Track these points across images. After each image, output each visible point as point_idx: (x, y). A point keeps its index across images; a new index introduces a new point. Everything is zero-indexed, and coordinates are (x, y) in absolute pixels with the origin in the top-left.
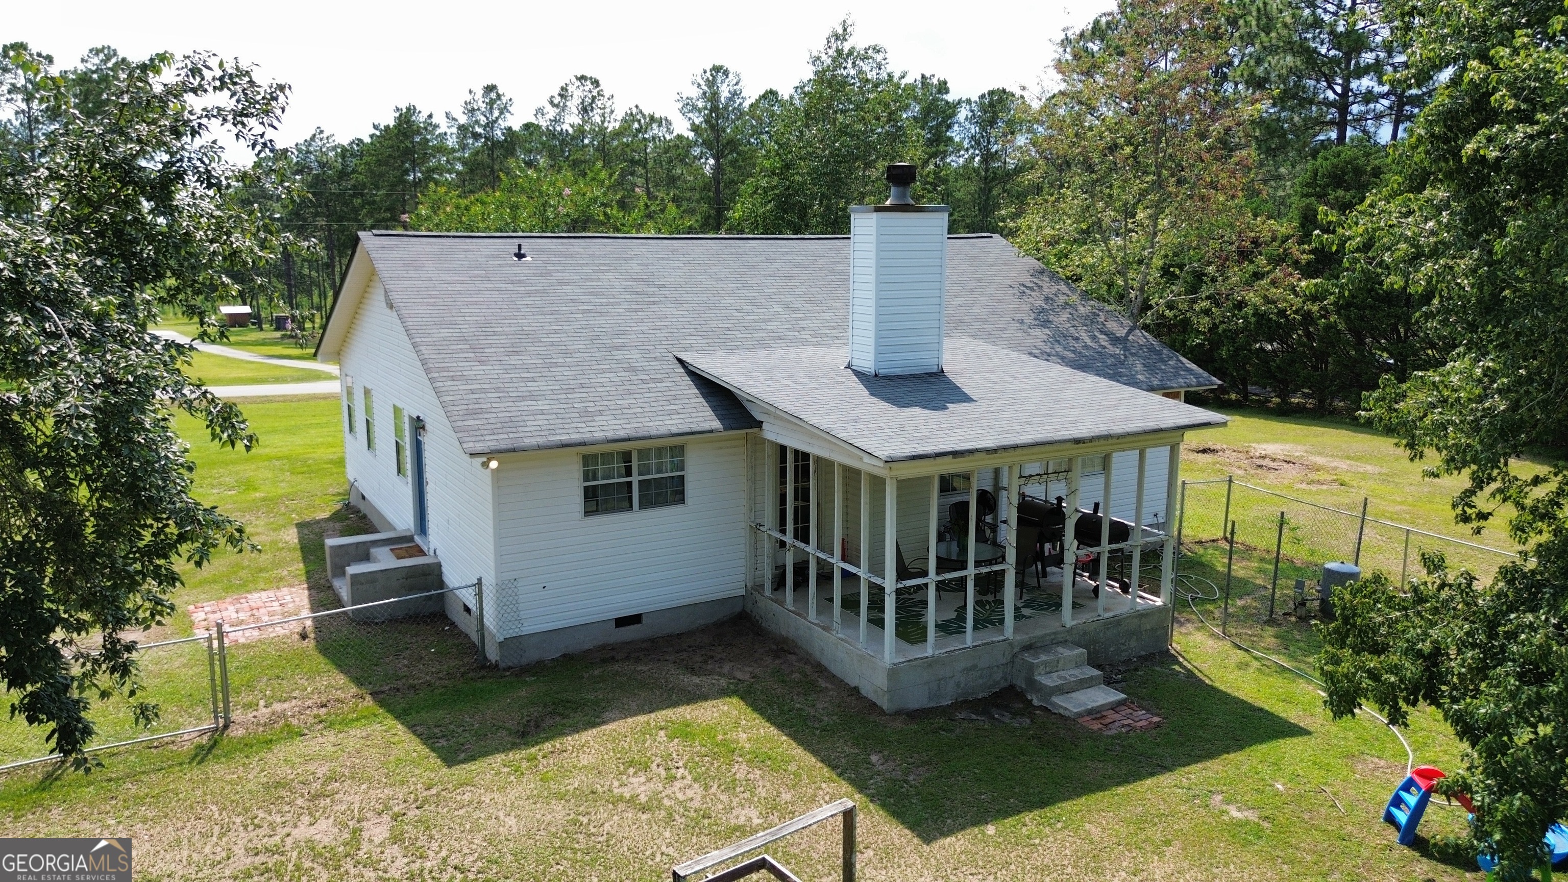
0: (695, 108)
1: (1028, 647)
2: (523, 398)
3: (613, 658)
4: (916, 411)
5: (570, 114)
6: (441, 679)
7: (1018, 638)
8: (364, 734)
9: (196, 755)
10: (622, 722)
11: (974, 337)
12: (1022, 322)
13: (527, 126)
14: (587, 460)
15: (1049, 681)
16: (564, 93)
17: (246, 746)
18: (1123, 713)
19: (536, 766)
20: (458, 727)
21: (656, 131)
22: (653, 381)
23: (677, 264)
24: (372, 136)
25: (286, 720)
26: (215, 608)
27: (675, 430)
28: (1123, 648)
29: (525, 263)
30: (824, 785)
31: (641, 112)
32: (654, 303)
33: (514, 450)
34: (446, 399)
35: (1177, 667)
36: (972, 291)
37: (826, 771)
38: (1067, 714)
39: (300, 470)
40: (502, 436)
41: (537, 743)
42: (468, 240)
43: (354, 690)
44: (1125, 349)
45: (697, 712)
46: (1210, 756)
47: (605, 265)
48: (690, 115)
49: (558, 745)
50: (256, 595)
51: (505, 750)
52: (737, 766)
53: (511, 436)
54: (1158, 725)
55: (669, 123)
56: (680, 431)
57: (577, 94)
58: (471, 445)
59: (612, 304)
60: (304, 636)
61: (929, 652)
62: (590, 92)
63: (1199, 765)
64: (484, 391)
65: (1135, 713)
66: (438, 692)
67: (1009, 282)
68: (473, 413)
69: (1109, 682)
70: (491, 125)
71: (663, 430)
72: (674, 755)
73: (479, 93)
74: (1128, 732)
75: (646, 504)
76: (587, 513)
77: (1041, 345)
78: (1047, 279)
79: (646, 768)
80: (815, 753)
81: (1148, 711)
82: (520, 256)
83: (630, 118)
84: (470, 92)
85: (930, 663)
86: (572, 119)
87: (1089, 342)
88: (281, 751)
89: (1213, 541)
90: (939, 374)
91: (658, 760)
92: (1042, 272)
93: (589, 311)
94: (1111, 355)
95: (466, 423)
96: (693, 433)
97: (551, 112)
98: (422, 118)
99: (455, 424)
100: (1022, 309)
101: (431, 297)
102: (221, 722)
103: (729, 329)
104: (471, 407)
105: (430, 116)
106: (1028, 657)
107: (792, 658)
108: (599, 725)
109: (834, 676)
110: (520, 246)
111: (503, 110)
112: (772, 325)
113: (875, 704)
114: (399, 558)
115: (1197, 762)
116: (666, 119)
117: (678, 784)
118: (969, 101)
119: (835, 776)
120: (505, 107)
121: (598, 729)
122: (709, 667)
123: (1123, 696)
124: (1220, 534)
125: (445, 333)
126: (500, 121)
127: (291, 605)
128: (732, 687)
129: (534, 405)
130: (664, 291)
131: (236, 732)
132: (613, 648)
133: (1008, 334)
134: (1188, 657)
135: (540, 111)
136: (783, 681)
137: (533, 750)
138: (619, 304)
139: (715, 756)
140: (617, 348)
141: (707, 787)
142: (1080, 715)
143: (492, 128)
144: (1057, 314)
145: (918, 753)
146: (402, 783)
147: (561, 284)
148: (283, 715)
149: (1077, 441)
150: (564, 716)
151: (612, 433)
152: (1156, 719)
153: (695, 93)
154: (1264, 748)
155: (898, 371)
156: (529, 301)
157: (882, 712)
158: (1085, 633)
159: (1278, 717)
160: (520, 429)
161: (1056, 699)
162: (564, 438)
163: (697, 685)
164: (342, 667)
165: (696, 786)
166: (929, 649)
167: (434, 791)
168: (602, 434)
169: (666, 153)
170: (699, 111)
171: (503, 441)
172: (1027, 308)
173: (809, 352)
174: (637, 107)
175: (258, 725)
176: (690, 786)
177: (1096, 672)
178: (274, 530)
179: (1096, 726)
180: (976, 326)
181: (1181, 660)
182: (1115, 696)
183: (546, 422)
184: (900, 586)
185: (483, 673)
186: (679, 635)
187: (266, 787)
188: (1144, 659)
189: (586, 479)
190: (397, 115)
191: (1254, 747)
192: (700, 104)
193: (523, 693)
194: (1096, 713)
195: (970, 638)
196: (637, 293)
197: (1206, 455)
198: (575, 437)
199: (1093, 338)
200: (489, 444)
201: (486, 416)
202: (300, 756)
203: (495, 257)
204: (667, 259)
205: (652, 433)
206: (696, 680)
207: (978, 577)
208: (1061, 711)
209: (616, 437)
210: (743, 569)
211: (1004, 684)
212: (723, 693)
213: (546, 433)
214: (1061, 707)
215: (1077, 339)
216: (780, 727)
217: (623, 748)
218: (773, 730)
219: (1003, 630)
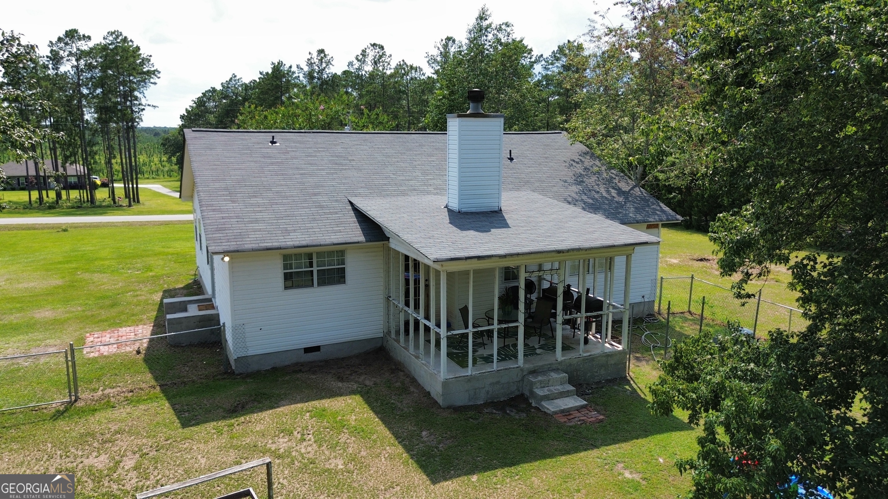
0: (435, 61)
1: (534, 372)
2: (251, 222)
3: (300, 370)
4: (472, 233)
5: (367, 65)
6: (201, 378)
7: (527, 366)
8: (146, 408)
9: (54, 416)
10: (287, 407)
11: (533, 191)
12: (565, 181)
13: (345, 72)
14: (286, 257)
15: (540, 392)
16: (364, 53)
17: (82, 412)
18: (583, 413)
19: (232, 430)
20: (198, 406)
21: (413, 75)
22: (331, 213)
23: (365, 147)
24: (259, 79)
25: (109, 398)
26: (100, 335)
27: (336, 241)
28: (596, 374)
29: (275, 146)
30: (388, 448)
31: (405, 63)
32: (345, 169)
33: (238, 251)
34: (206, 222)
35: (627, 387)
36: (540, 164)
37: (393, 440)
38: (548, 412)
39: (180, 261)
40: (232, 243)
41: (236, 417)
42: (246, 134)
43: (153, 383)
44: (626, 198)
45: (332, 403)
46: (626, 440)
47: (322, 148)
48: (433, 65)
49: (248, 418)
50: (124, 329)
51: (217, 419)
52: (343, 434)
53: (238, 243)
54: (601, 421)
55: (421, 70)
56: (339, 242)
57: (371, 54)
58: (213, 247)
59: (320, 170)
60: (138, 352)
61: (469, 373)
62: (378, 52)
63: (617, 445)
64: (230, 218)
65: (590, 414)
66: (196, 386)
67: (565, 159)
68: (218, 230)
69: (580, 394)
70: (321, 71)
71: (328, 242)
72: (310, 427)
73: (315, 54)
74: (581, 424)
75: (322, 283)
76: (286, 288)
77: (574, 195)
78: (588, 157)
79: (291, 433)
80: (390, 429)
81: (598, 412)
82: (273, 142)
83: (400, 67)
84: (310, 53)
85: (469, 379)
86: (368, 68)
87: (605, 194)
88: (100, 416)
89: (682, 313)
90: (499, 212)
91: (299, 429)
92: (586, 153)
93: (304, 174)
94: (617, 202)
95: (214, 235)
96: (346, 243)
97: (357, 64)
98: (286, 68)
99: (208, 236)
100: (568, 174)
101: (215, 165)
102: (73, 398)
103: (385, 184)
104: (219, 226)
105: (291, 67)
106: (532, 379)
107: (402, 373)
108: (275, 408)
109: (419, 385)
110: (273, 137)
111: (328, 63)
112: (412, 183)
113: (437, 402)
114: (200, 310)
115: (616, 443)
116: (419, 68)
117: (305, 444)
118: (595, 56)
119: (397, 443)
120: (329, 62)
121: (273, 410)
122: (352, 377)
123: (585, 403)
124: (686, 309)
125: (217, 185)
126: (326, 69)
127: (140, 335)
128: (359, 389)
129: (256, 226)
130: (353, 163)
131: (80, 404)
132: (302, 364)
133: (555, 189)
134: (636, 381)
135: (351, 64)
136: (389, 387)
137: (233, 421)
138: (323, 170)
139: (332, 428)
140: (315, 194)
141: (320, 446)
142: (556, 413)
143: (322, 73)
144: (590, 177)
145: (451, 431)
146: (154, 436)
147: (292, 158)
148: (108, 396)
149: (559, 252)
150: (259, 402)
151: (298, 242)
152: (601, 417)
153: (435, 52)
154: (659, 437)
155: (473, 210)
156: (271, 168)
157: (440, 407)
158: (570, 365)
159: (678, 419)
160: (244, 240)
161: (544, 403)
162: (269, 245)
163: (339, 387)
164: (152, 370)
165: (314, 445)
166: (470, 371)
167: (169, 442)
168: (292, 243)
169: (419, 86)
170: (438, 63)
171: (232, 246)
172: (571, 174)
173: (429, 198)
174: (403, 61)
175: (93, 400)
176: (311, 445)
177: (572, 388)
178: (150, 293)
179: (563, 420)
180: (537, 184)
181: (632, 382)
182: (580, 402)
183: (261, 236)
184: (449, 334)
185: (225, 376)
186: (343, 359)
187: (81, 436)
188: (608, 381)
189: (285, 267)
190: (272, 66)
191: (655, 436)
192: (439, 59)
193: (242, 388)
194: (566, 412)
195: (495, 366)
196: (336, 164)
197: (702, 262)
198: (276, 244)
199: (608, 192)
200: (224, 247)
201: (227, 232)
202: (106, 419)
203: (258, 143)
204: (360, 145)
205: (322, 243)
206: (340, 384)
207: (499, 331)
208: (546, 410)
209: (300, 245)
210: (382, 322)
211: (517, 393)
212: (353, 392)
213: (259, 242)
214: (546, 408)
215: (598, 192)
216: (376, 413)
217: (283, 422)
218: (372, 415)
219: (517, 361)
